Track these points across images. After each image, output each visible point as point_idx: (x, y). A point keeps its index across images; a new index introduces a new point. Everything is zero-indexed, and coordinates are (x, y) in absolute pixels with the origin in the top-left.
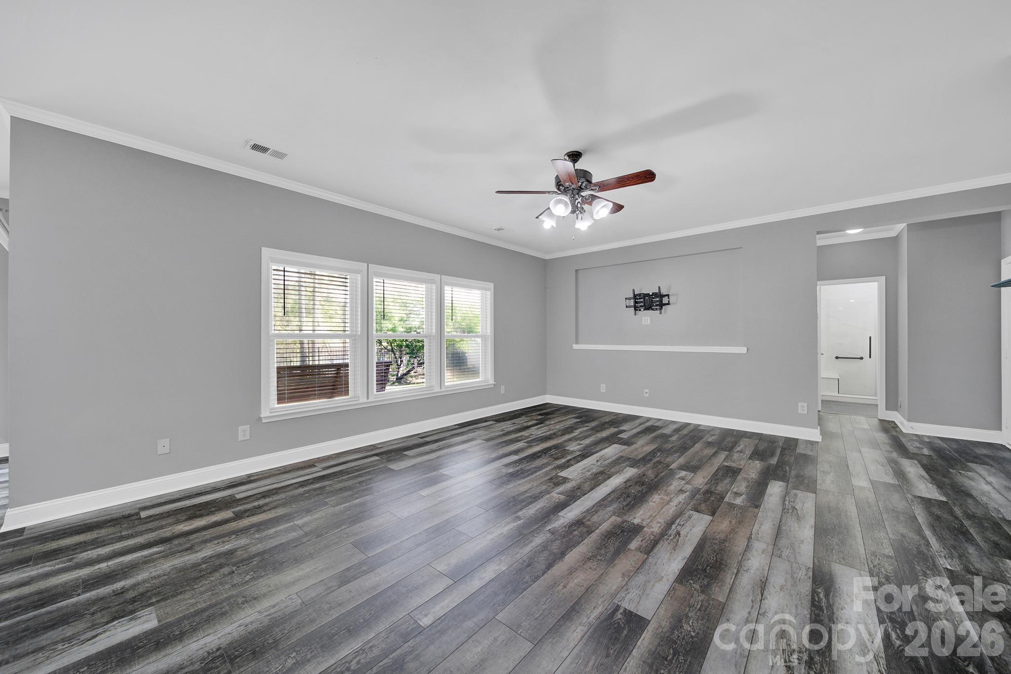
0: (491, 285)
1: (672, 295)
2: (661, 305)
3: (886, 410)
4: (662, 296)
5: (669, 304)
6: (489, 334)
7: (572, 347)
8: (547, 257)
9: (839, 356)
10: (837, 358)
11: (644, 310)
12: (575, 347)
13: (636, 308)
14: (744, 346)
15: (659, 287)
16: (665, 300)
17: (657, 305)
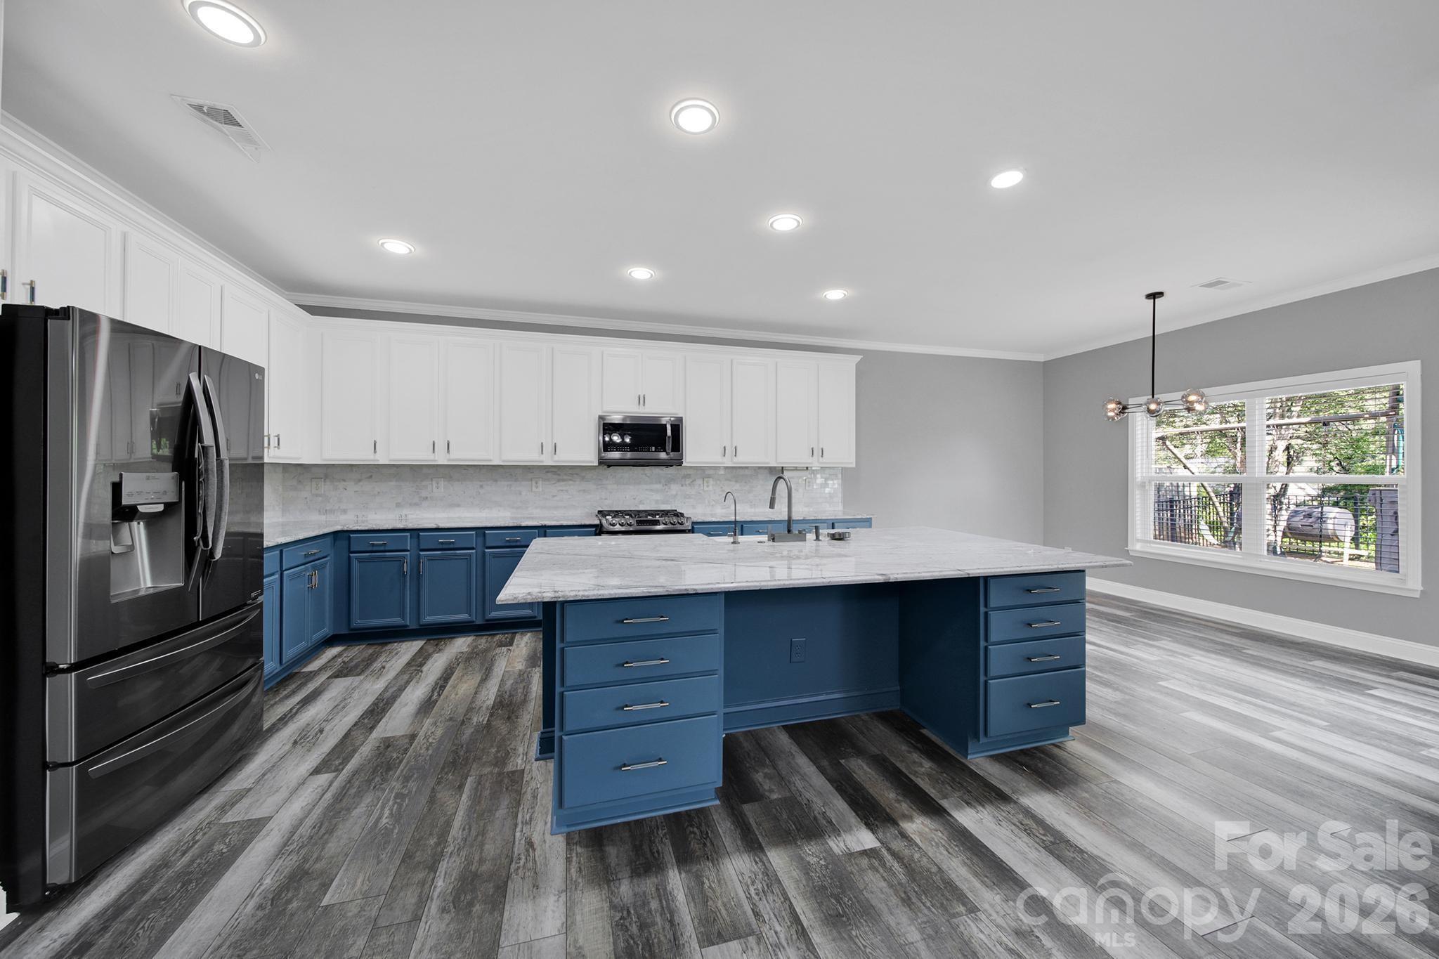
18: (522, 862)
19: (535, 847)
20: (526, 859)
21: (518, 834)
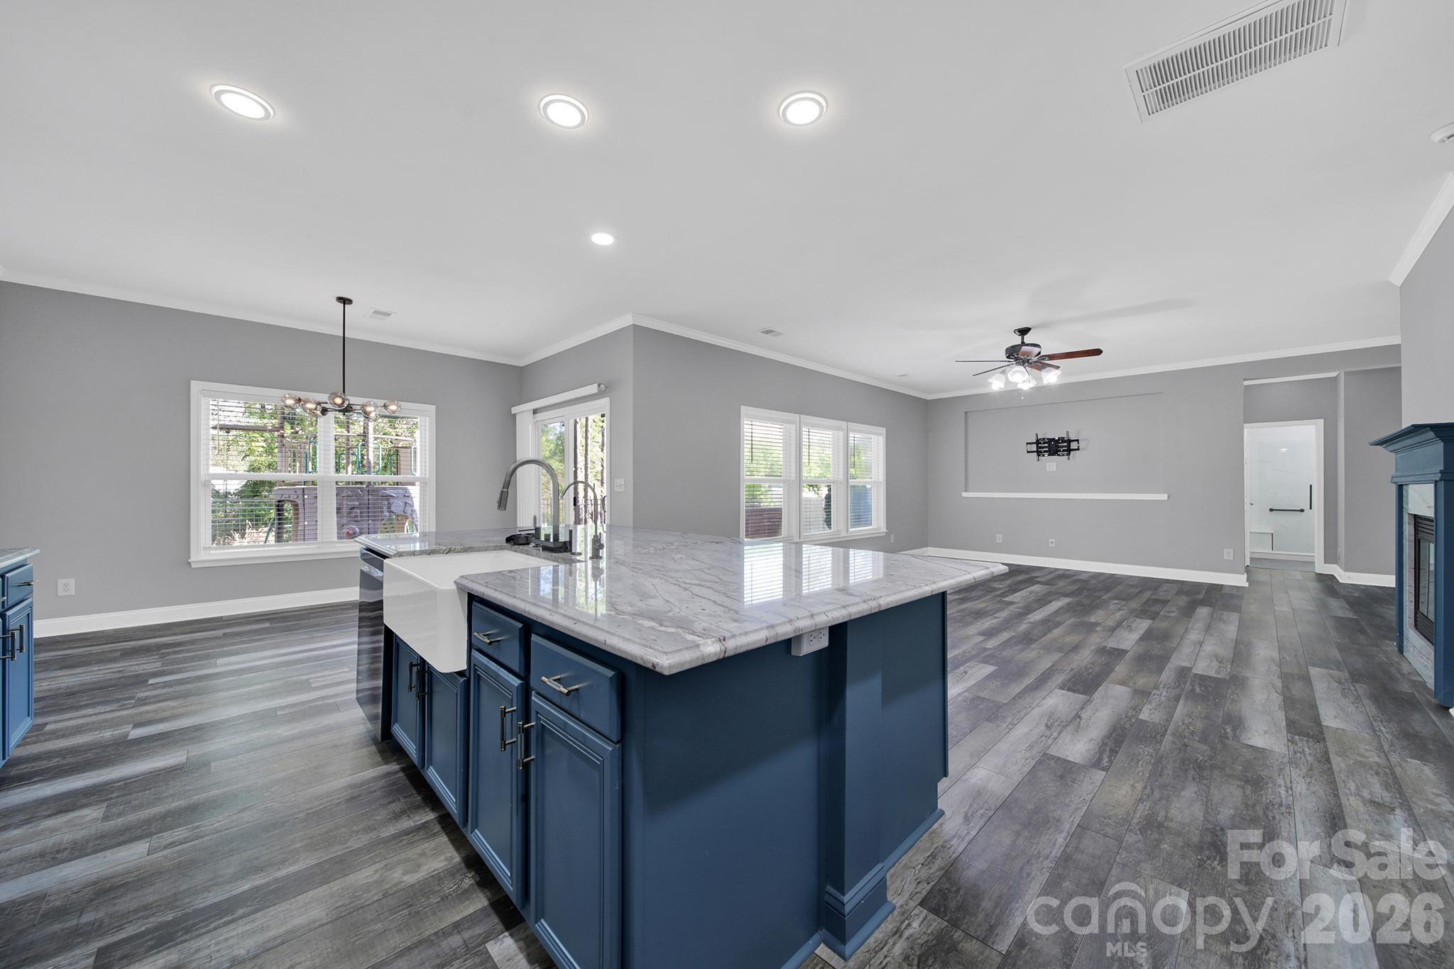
0: (883, 430)
1: (1081, 440)
2: (1069, 451)
3: (1325, 563)
4: (1069, 441)
5: (1078, 449)
6: (881, 480)
7: (961, 495)
8: (929, 397)
9: (1275, 508)
10: (1271, 510)
11: (1049, 455)
12: (964, 494)
13: (1039, 453)
14: (1165, 493)
15: (1068, 432)
16: (1073, 446)
17: (1064, 451)
18: (982, 811)
19: (964, 814)
20: (977, 811)
21: (974, 833)
